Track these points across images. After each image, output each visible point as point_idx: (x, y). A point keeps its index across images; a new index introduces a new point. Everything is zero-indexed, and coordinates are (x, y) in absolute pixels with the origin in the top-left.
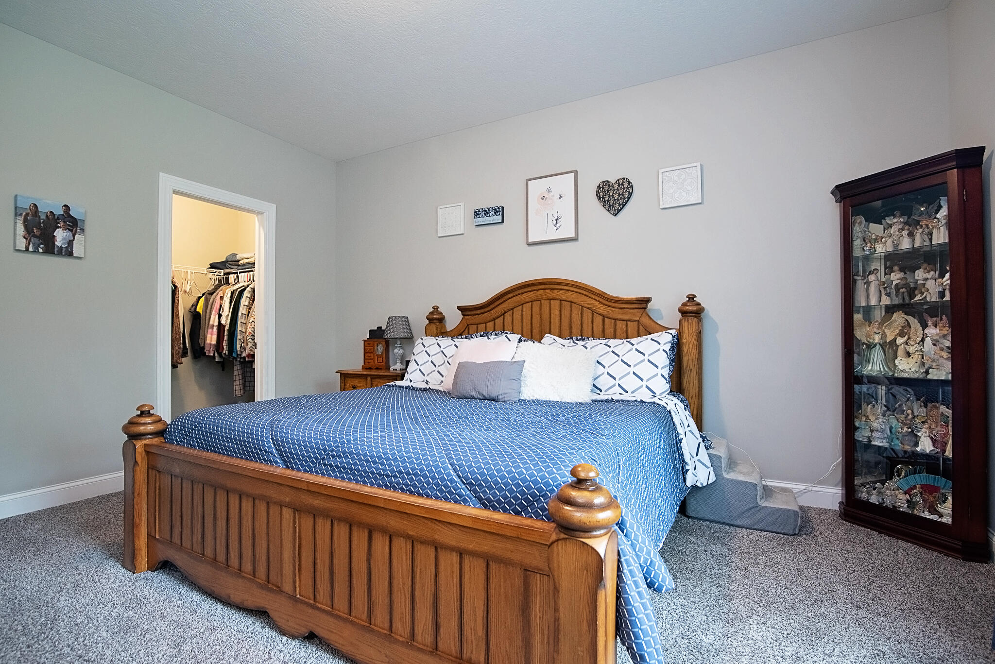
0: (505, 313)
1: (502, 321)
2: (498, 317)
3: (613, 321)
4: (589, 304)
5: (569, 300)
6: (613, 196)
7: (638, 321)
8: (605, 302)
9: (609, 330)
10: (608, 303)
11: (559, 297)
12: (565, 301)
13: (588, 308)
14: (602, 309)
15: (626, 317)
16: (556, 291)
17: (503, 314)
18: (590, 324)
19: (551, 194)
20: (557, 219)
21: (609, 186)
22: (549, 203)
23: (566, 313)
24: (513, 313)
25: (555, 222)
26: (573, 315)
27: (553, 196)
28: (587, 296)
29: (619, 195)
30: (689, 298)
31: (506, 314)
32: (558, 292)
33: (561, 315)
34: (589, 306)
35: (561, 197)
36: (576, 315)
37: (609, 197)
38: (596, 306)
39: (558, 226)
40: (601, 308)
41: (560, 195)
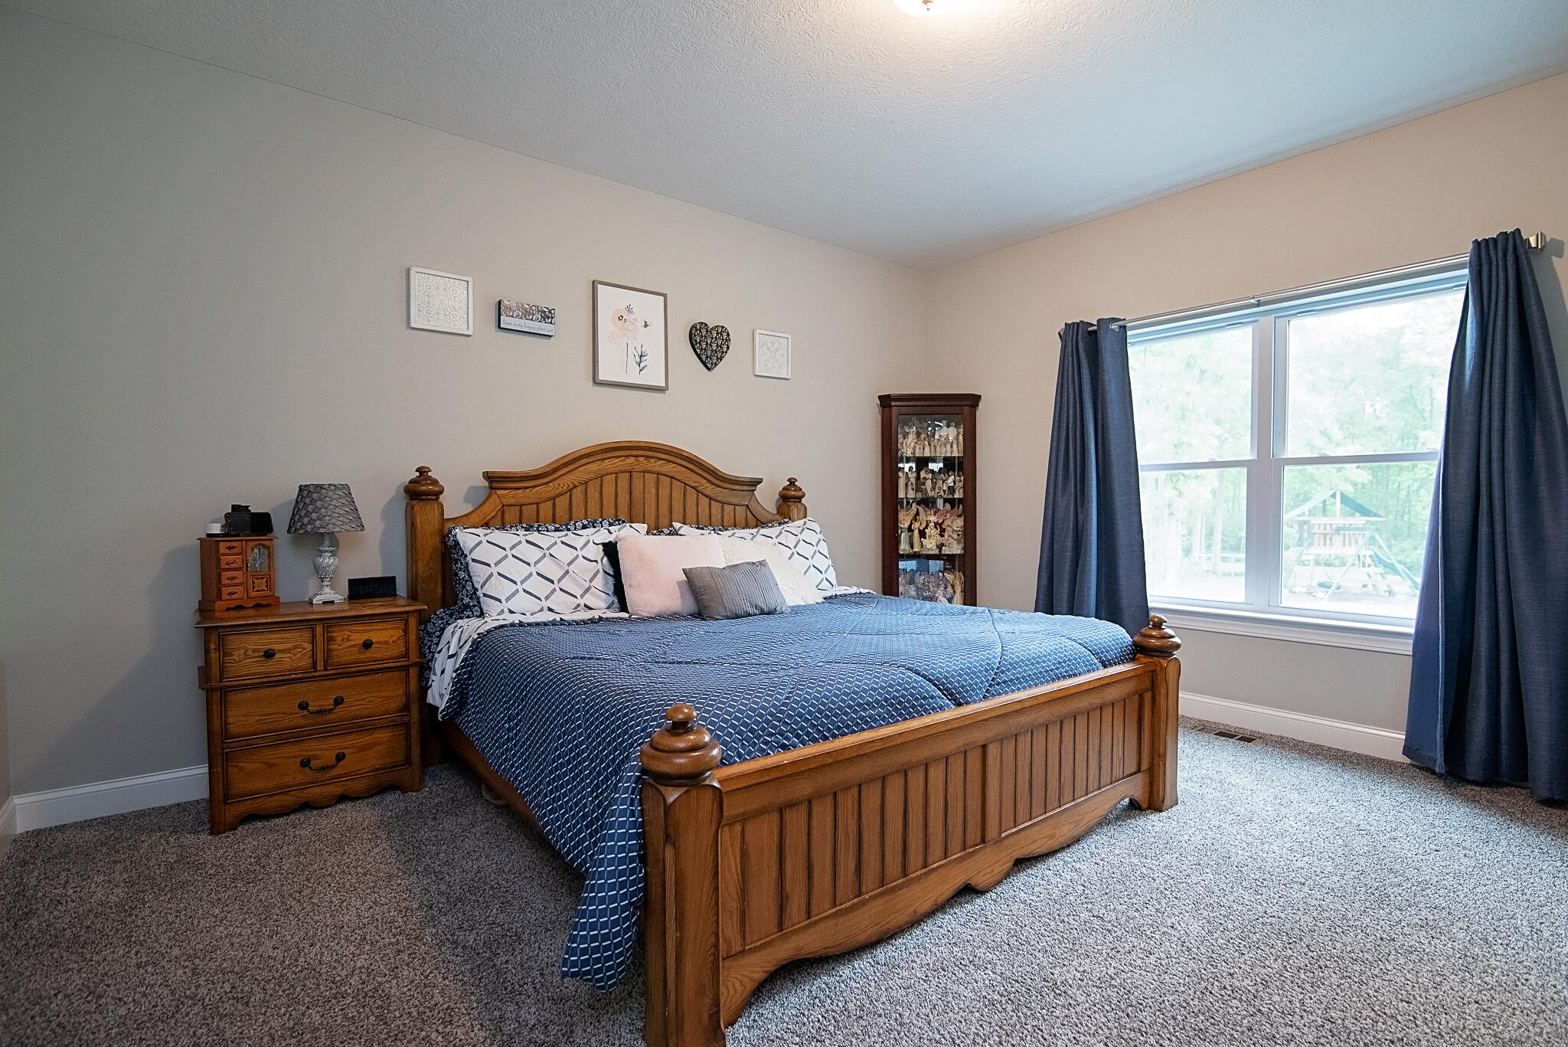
0: (575, 487)
1: (568, 501)
2: (561, 495)
3: (720, 505)
4: (695, 482)
5: (669, 474)
6: (711, 346)
7: (747, 506)
8: (713, 479)
9: (716, 516)
10: (717, 482)
11: (657, 469)
12: (665, 475)
13: (693, 488)
14: (710, 490)
15: (735, 501)
16: (652, 460)
17: (570, 490)
18: (695, 509)
19: (633, 317)
20: (641, 356)
21: (707, 331)
22: (630, 328)
23: (664, 492)
24: (586, 489)
25: (638, 359)
26: (674, 495)
27: (635, 320)
28: (692, 471)
29: (717, 346)
30: (791, 483)
31: (574, 490)
32: (655, 462)
33: (658, 496)
34: (695, 485)
35: (646, 325)
36: (677, 496)
37: (707, 344)
38: (702, 485)
39: (642, 365)
40: (709, 488)
41: (645, 322)
